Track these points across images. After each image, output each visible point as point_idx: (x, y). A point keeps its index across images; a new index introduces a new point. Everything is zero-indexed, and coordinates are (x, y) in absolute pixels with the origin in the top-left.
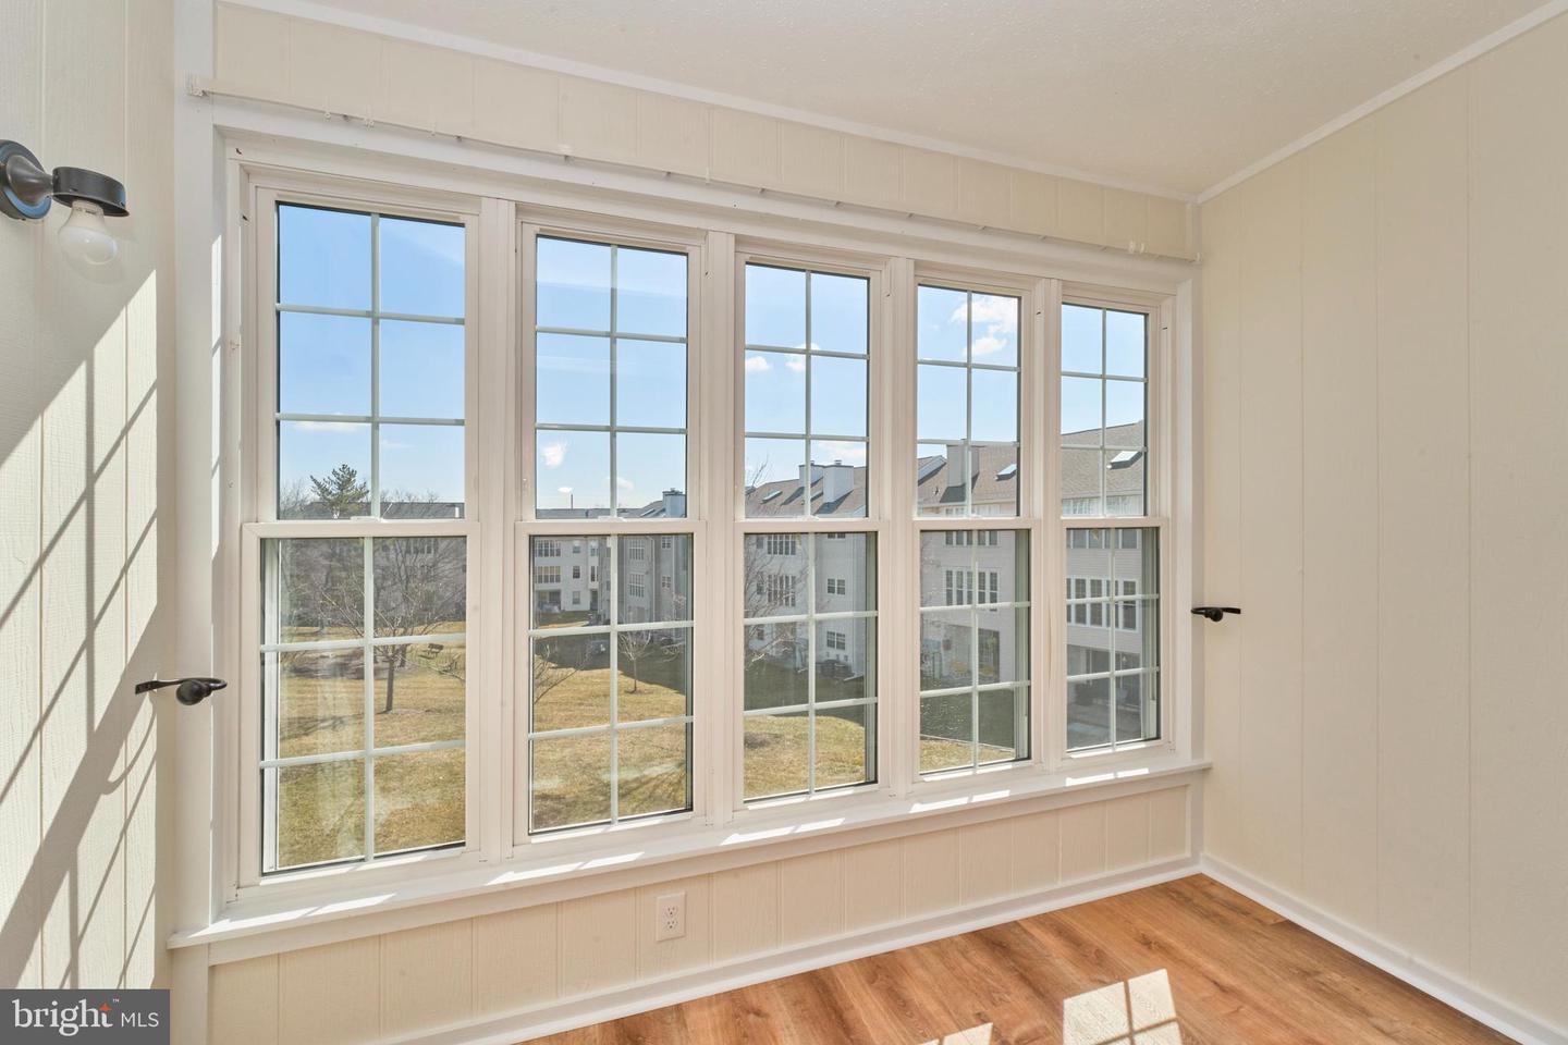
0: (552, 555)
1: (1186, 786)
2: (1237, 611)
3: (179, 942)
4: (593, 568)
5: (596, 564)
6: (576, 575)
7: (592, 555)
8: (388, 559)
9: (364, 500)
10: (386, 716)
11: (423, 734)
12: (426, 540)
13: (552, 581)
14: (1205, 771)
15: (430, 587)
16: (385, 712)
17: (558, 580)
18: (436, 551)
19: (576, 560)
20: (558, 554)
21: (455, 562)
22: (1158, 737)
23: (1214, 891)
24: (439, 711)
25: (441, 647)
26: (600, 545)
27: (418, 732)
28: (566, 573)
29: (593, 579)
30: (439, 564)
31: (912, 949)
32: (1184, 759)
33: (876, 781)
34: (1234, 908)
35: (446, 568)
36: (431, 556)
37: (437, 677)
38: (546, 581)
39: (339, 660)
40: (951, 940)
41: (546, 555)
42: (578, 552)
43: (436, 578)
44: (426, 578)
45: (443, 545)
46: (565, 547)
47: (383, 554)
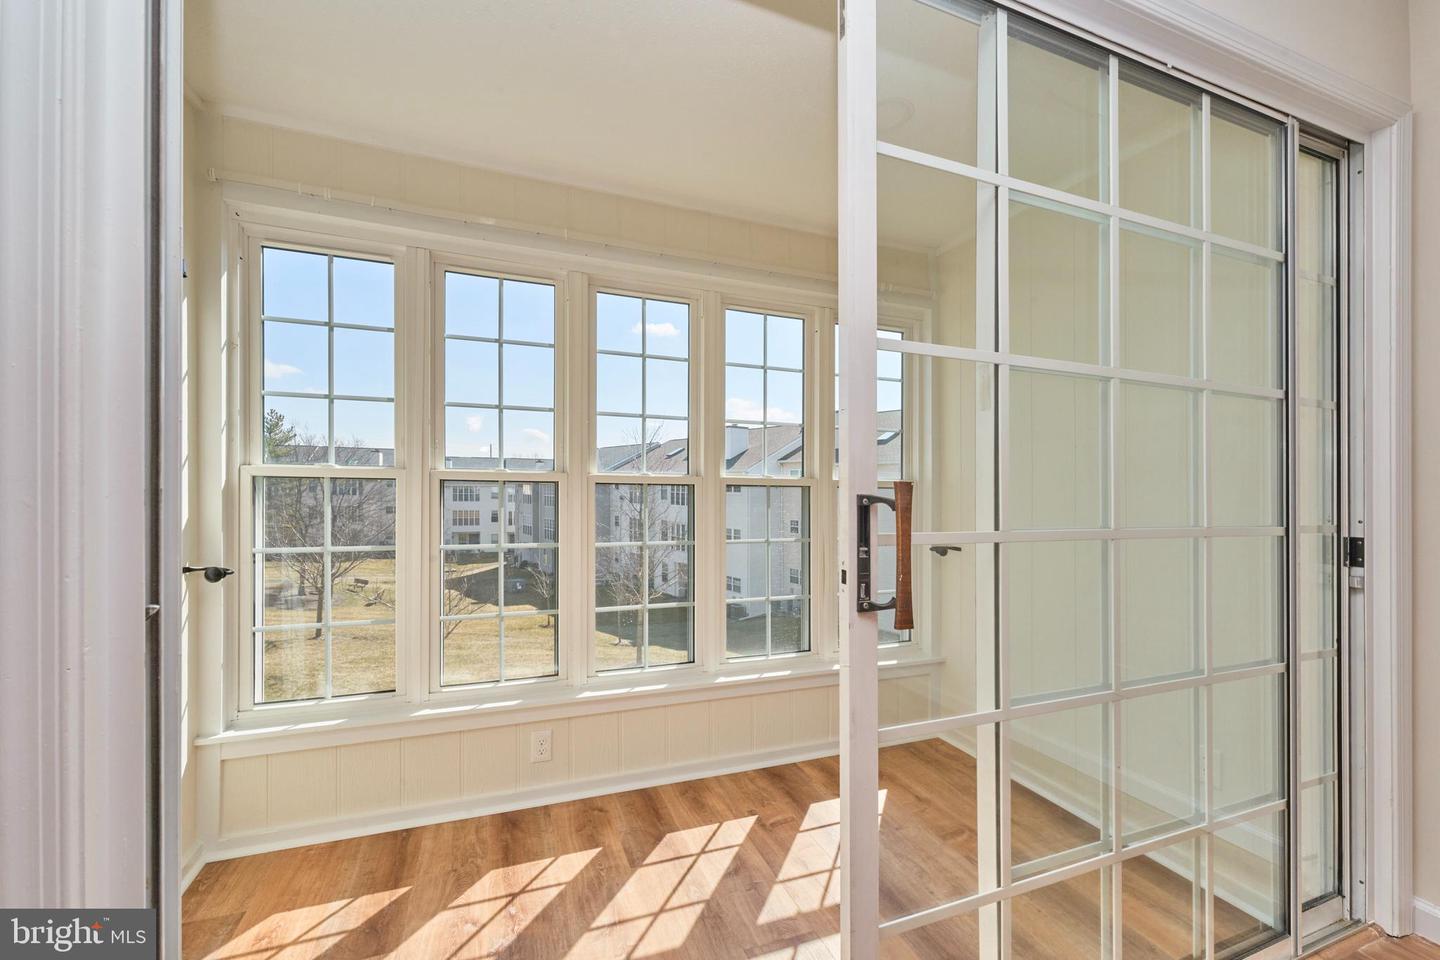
0: (472, 500)
1: (927, 675)
2: (959, 549)
3: (200, 742)
4: (510, 513)
5: (513, 510)
6: (495, 519)
7: (510, 501)
8: (316, 499)
9: (292, 443)
10: (315, 641)
11: (351, 657)
12: (351, 481)
13: (472, 524)
14: (941, 664)
15: (357, 526)
16: (314, 638)
17: (478, 523)
18: (361, 493)
19: (494, 505)
20: (478, 499)
21: (379, 504)
22: (910, 640)
23: (942, 747)
24: (365, 638)
25: (366, 582)
26: (517, 491)
27: (346, 655)
28: (485, 518)
29: (510, 523)
30: (364, 506)
31: (717, 778)
32: (927, 655)
33: (694, 662)
34: (947, 755)
35: (372, 509)
36: (356, 497)
37: (364, 610)
38: (466, 524)
39: (271, 592)
40: (745, 773)
41: (466, 500)
42: (496, 498)
43: (361, 518)
44: (352, 518)
45: (368, 487)
46: (485, 492)
47: (311, 494)
